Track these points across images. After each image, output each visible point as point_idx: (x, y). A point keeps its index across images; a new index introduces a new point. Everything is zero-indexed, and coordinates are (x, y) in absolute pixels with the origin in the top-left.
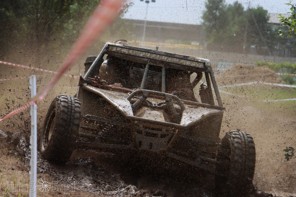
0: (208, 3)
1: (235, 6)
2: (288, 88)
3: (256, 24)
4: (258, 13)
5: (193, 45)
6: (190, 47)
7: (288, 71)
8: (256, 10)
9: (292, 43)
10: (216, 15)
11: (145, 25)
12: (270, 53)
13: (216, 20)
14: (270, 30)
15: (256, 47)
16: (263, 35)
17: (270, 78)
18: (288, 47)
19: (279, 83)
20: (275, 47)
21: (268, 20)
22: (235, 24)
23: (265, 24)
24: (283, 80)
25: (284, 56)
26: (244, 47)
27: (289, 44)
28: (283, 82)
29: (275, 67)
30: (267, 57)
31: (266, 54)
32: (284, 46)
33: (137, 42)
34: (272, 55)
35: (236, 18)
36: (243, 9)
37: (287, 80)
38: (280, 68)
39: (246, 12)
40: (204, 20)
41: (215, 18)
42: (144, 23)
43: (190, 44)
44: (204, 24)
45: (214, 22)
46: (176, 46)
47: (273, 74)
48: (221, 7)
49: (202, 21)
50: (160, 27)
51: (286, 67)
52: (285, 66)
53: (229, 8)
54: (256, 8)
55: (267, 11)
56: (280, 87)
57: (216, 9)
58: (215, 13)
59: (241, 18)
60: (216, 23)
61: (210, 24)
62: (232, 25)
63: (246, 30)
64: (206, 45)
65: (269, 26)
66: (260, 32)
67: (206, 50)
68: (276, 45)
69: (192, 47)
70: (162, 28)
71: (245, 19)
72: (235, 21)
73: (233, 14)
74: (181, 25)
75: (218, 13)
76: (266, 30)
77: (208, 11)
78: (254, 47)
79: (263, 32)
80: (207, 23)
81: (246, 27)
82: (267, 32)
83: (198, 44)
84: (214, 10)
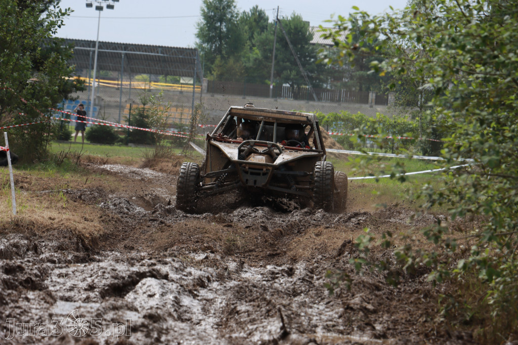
0: (206, 10)
1: (253, 14)
2: (347, 155)
3: (291, 46)
4: (293, 27)
5: (182, 84)
6: (177, 87)
7: (346, 127)
8: (289, 21)
9: (352, 78)
10: (221, 32)
11: (96, 49)
12: (314, 96)
13: (220, 39)
14: (315, 57)
15: (292, 86)
16: (304, 65)
18: (345, 85)
19: (331, 147)
20: (325, 85)
21: (311, 39)
22: (254, 46)
23: (306, 47)
24: (338, 142)
25: (339, 101)
26: (271, 87)
27: (347, 80)
28: (338, 145)
29: (325, 120)
30: (311, 103)
31: (309, 97)
32: (339, 84)
33: (82, 78)
34: (320, 99)
35: (256, 34)
36: (267, 19)
37: (345, 142)
38: (332, 121)
39: (272, 24)
40: (201, 39)
41: (221, 36)
42: (94, 46)
43: (177, 82)
44: (200, 46)
45: (218, 44)
46: (153, 85)
48: (229, 16)
49: (198, 41)
50: (123, 52)
51: (343, 120)
52: (340, 118)
53: (242, 18)
54: (289, 18)
55: (308, 23)
56: (334, 154)
57: (221, 21)
58: (220, 28)
59: (264, 36)
60: (221, 45)
61: (211, 47)
62: (249, 47)
63: (274, 57)
64: (205, 84)
65: (313, 49)
66: (298, 60)
67: (206, 91)
68: (326, 82)
69: (181, 87)
70: (126, 54)
71: (272, 37)
72: (254, 41)
73: (250, 28)
74: (160, 49)
75: (224, 27)
76: (307, 56)
77: (207, 24)
78: (289, 86)
79: (303, 59)
80: (206, 44)
81: (273, 50)
82: (310, 60)
83: (192, 82)
84: (218, 22)
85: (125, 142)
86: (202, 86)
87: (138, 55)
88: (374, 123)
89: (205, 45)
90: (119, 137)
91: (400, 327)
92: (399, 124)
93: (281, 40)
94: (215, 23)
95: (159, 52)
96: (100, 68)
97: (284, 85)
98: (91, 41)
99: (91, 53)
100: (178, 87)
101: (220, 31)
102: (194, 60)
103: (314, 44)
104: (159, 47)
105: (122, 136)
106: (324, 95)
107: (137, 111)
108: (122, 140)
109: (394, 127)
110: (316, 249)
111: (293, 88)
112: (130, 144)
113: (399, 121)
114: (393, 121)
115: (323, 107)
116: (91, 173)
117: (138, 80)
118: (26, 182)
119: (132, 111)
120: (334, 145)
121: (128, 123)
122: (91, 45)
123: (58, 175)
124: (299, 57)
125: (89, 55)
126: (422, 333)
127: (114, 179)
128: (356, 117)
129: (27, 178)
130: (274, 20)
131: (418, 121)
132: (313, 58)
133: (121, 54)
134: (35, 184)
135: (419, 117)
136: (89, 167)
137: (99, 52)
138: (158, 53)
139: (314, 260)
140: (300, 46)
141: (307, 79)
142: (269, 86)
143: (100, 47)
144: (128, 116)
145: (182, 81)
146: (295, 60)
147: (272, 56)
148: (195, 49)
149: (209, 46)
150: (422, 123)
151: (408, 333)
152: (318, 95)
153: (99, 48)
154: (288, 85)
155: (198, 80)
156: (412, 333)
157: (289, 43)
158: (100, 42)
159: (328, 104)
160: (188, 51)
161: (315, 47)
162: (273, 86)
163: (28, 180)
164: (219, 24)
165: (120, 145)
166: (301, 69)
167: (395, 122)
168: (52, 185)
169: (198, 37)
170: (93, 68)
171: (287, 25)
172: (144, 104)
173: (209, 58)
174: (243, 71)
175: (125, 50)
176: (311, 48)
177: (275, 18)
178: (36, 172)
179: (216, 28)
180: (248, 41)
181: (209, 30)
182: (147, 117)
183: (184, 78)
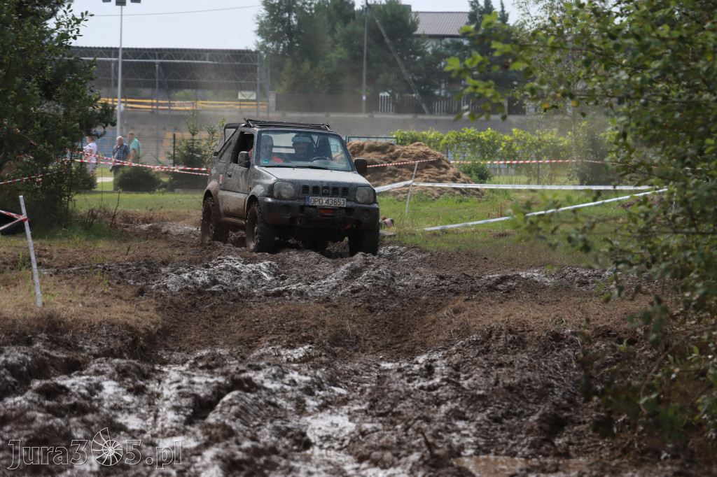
2: (477, 190)
3: (387, 40)
4: (388, 12)
5: (241, 100)
6: (233, 105)
7: (473, 150)
8: (383, 5)
10: (290, 26)
11: (120, 59)
12: (424, 107)
13: (290, 35)
14: (422, 53)
15: (392, 94)
16: (407, 67)
17: (433, 170)
19: (454, 180)
20: (437, 92)
21: (415, 28)
22: (336, 42)
23: (410, 39)
24: (464, 172)
25: (458, 112)
26: (364, 98)
28: (463, 176)
29: (443, 142)
30: (420, 117)
34: (431, 112)
35: (339, 27)
36: (353, 5)
37: (473, 172)
38: (453, 143)
39: (361, 12)
40: (263, 37)
41: (290, 32)
42: (116, 55)
43: (234, 98)
44: (262, 47)
45: (287, 42)
46: (201, 105)
47: (440, 160)
49: (260, 40)
50: (157, 61)
51: (468, 141)
52: (464, 138)
55: (409, 7)
56: (460, 189)
57: (289, 10)
58: (289, 20)
59: (350, 28)
60: (291, 44)
61: (278, 47)
62: (330, 45)
63: (365, 57)
64: (272, 99)
65: (418, 42)
66: (398, 59)
67: (274, 109)
68: (438, 87)
69: (240, 105)
70: (161, 63)
71: (360, 29)
72: (336, 36)
73: (330, 18)
74: (208, 54)
75: (293, 19)
76: (411, 53)
77: (269, 16)
78: (388, 95)
79: (405, 58)
80: (271, 44)
81: (363, 48)
82: (415, 58)
83: (254, 97)
84: (285, 12)
85: (171, 187)
86: (268, 101)
87: (177, 63)
88: (511, 142)
89: (269, 45)
90: (161, 181)
91: (586, 441)
92: (545, 142)
93: (374, 32)
94: (282, 14)
95: (207, 58)
96: (126, 84)
97: (381, 94)
98: (111, 48)
99: (113, 64)
100: (236, 105)
101: (289, 23)
102: (256, 66)
103: (419, 36)
104: (207, 51)
105: (165, 179)
106: (437, 105)
107: (184, 144)
108: (165, 185)
109: (539, 146)
110: (454, 331)
111: (394, 97)
112: (176, 190)
113: (545, 138)
114: (537, 138)
115: (437, 121)
116: (132, 238)
117: (180, 99)
118: (45, 257)
119: (176, 145)
120: (458, 176)
121: (172, 161)
122: (113, 54)
123: (88, 243)
124: (399, 55)
125: (110, 67)
126: (617, 448)
127: (165, 244)
128: (486, 136)
129: (45, 250)
130: (363, 6)
131: (571, 136)
132: (419, 55)
133: (154, 63)
134: (57, 259)
135: (571, 131)
136: (128, 229)
137: (124, 63)
138: (205, 60)
139: (454, 348)
140: (400, 40)
141: (412, 85)
142: (361, 98)
143: (124, 56)
144: (172, 152)
145: (240, 97)
146: (394, 59)
147: (363, 56)
148: (257, 52)
149: (274, 46)
150: (576, 139)
151: (598, 449)
152: (429, 105)
153: (123, 58)
154: (386, 94)
155: (263, 93)
156: (603, 448)
157: (385, 36)
158: (124, 49)
159: (443, 117)
160: (247, 55)
161: (420, 40)
162: (367, 97)
163: (48, 253)
164: (287, 15)
165: (163, 193)
166: (404, 71)
167: (539, 140)
168: (81, 258)
169: (259, 35)
170: (116, 85)
171: (380, 11)
172: (193, 135)
173: (277, 63)
174: (323, 79)
175: (160, 58)
176: (415, 41)
177: (364, 4)
178: (57, 241)
179: (283, 21)
180: (328, 37)
181: (273, 24)
182: (199, 151)
183: (243, 93)
